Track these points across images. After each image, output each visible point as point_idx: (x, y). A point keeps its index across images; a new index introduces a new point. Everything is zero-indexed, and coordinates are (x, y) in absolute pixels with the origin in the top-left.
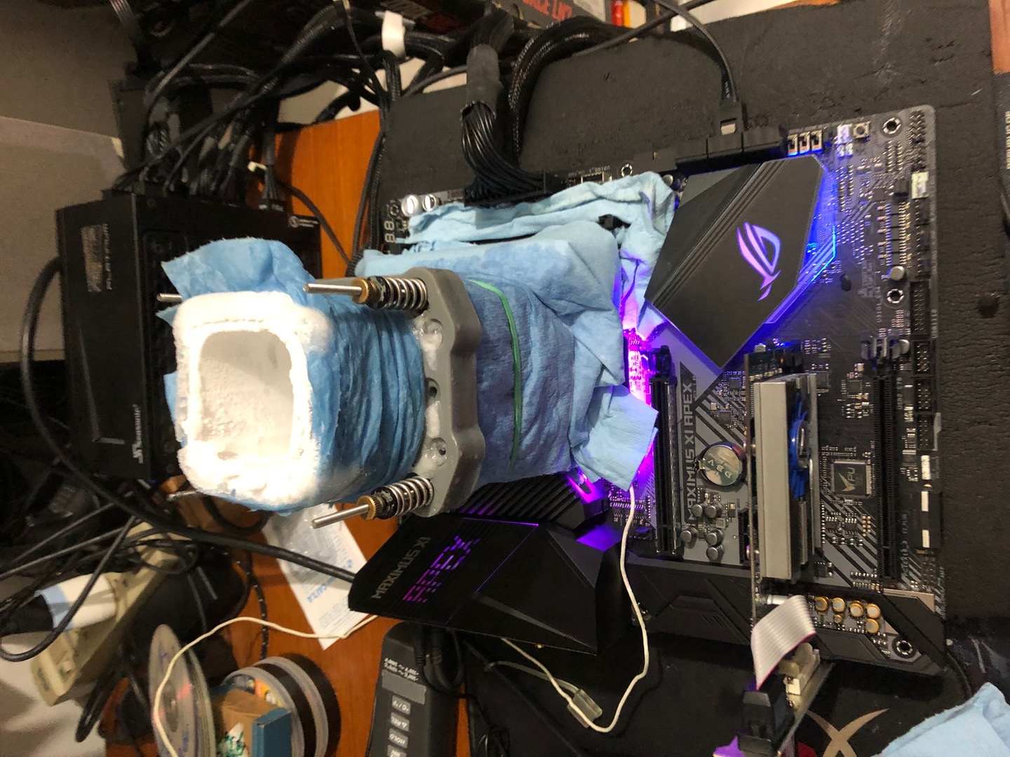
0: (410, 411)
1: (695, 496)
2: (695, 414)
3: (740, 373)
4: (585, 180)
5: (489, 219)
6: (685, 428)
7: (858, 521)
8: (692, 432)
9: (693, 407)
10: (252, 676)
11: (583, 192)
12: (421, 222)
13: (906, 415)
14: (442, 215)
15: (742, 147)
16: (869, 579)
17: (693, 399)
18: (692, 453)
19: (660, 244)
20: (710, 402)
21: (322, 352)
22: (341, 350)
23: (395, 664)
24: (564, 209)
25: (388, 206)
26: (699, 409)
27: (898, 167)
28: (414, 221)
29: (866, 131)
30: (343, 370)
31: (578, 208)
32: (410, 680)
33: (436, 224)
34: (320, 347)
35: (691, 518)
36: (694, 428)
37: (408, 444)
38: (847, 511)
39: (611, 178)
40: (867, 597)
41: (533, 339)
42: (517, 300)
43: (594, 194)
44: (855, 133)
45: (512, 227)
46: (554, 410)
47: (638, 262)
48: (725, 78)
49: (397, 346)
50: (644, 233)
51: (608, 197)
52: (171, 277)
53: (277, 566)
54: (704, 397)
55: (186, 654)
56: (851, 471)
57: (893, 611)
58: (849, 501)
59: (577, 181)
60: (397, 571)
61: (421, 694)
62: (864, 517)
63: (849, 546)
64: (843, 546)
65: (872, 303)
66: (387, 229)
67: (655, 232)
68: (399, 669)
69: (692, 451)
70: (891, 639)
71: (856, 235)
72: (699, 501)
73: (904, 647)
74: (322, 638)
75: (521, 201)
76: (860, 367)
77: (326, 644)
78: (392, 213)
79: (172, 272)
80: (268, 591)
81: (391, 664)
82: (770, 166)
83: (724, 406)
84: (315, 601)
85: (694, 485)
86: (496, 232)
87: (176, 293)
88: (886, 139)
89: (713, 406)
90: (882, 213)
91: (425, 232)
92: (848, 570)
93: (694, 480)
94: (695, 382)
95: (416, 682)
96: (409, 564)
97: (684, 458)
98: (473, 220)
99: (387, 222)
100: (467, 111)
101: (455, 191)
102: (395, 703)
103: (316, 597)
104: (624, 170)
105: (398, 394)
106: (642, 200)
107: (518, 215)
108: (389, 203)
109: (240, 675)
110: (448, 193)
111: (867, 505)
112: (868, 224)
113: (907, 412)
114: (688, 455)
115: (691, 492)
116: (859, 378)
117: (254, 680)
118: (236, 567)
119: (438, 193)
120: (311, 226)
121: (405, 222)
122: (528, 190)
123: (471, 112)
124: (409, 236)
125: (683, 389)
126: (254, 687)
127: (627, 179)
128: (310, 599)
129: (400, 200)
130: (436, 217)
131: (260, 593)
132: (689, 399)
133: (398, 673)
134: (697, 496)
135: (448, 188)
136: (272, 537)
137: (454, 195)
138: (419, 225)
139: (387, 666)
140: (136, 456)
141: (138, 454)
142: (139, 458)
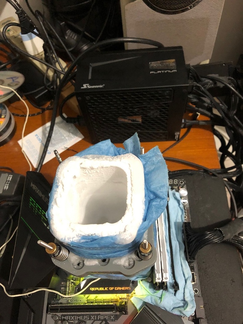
2: (102, 321)
4: (193, 274)
5: (178, 229)
6: (97, 315)
8: (96, 319)
10: (6, 116)
11: (188, 274)
14: (180, 208)
17: (108, 320)
19: (168, 309)
23: (10, 180)
24: (182, 265)
25: (183, 180)
31: (182, 272)
32: (4, 186)
33: (177, 204)
35: (63, 318)
36: (97, 320)
43: (187, 279)
47: (161, 298)
49: (123, 252)
50: (172, 303)
51: (186, 285)
53: (48, 121)
59: (192, 269)
60: (41, 194)
66: (174, 180)
67: (172, 308)
68: (9, 181)
69: (88, 319)
74: (22, 140)
75: (185, 245)
78: (181, 181)
79: (154, 150)
80: (40, 116)
81: (10, 178)
84: (36, 137)
86: (173, 233)
93: (77, 319)
95: (4, 189)
98: (178, 221)
99: (177, 180)
103: (37, 138)
104: (196, 290)
106: (185, 303)
108: (184, 180)
109: (6, 111)
110: (188, 208)
114: (87, 317)
115: (73, 318)
117: (5, 118)
118: (48, 104)
119: (188, 204)
120: (176, 138)
121: (177, 187)
122: (189, 253)
123: (220, 233)
124: (171, 191)
125: (112, 315)
126: (2, 118)
127: (193, 292)
128: (36, 135)
129: (185, 186)
130: (179, 204)
131: (38, 114)
132: (108, 318)
133: (7, 181)
134: (71, 320)
135: (190, 207)
136: (58, 119)
137: (187, 210)
138: (176, 196)
139: (10, 175)
140: (84, 85)
141: (85, 86)
142: (83, 87)
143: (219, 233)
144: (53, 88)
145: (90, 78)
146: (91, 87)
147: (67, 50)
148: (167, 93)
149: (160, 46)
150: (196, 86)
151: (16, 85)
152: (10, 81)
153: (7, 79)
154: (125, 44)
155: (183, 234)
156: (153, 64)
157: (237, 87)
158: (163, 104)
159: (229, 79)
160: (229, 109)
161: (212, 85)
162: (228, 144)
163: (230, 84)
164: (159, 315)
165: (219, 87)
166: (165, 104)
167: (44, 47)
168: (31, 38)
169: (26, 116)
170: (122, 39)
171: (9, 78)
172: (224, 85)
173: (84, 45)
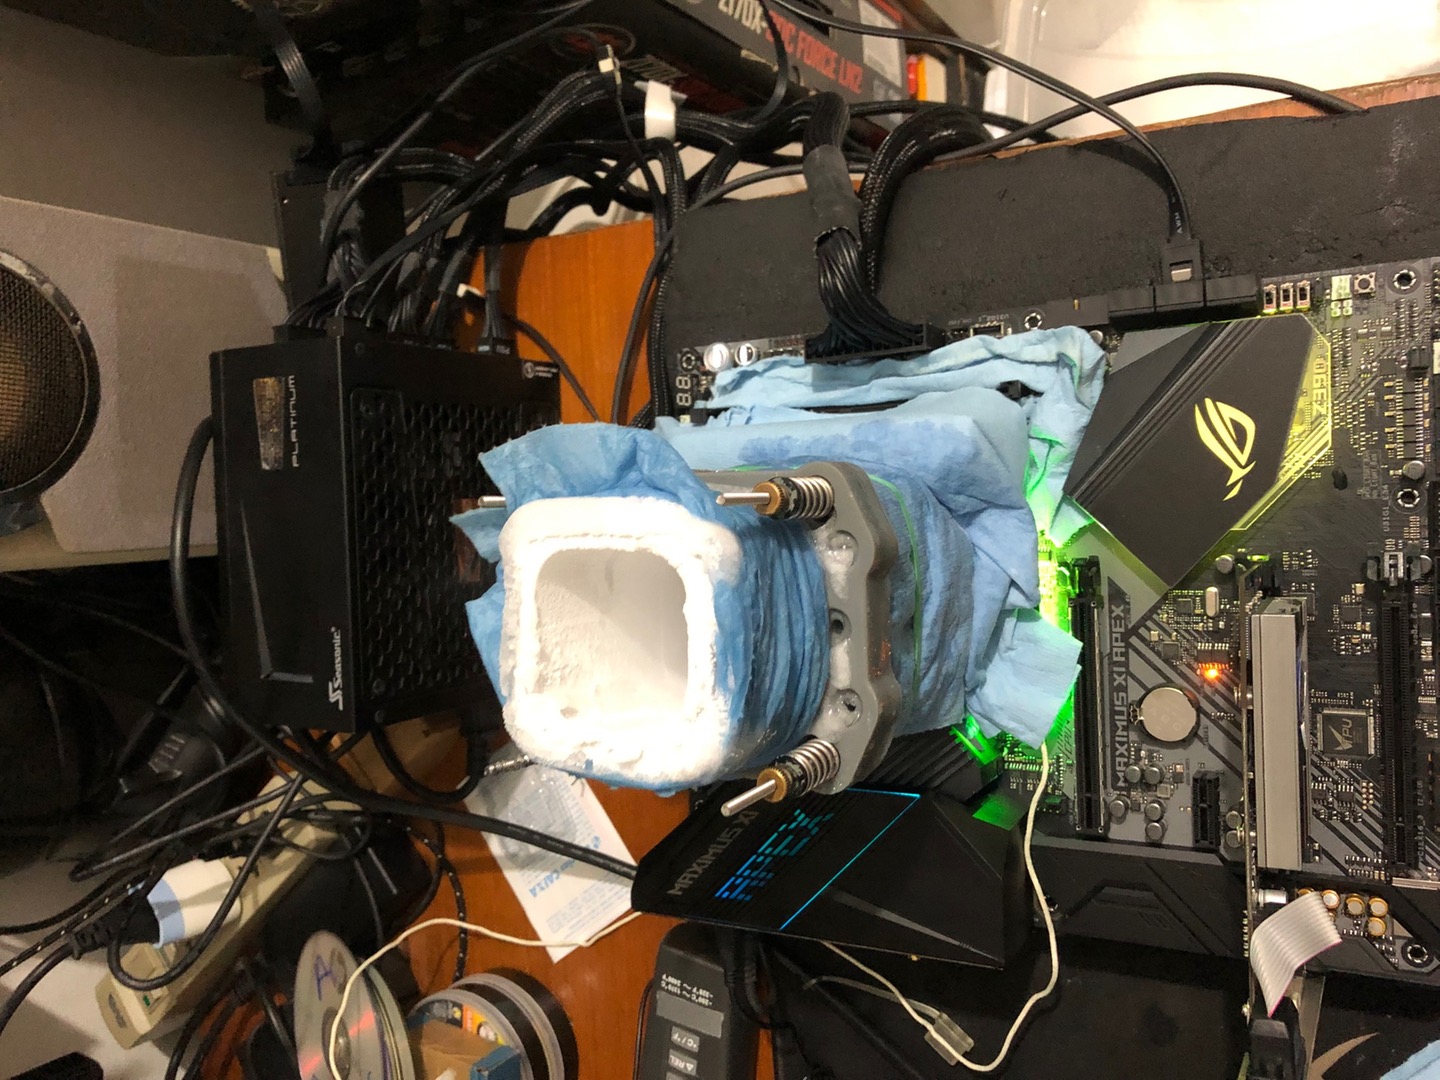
0: (817, 653)
1: (1126, 754)
2: (1129, 645)
3: (1191, 592)
4: (977, 332)
5: (834, 378)
6: (1113, 664)
7: (1356, 790)
8: (1123, 669)
9: (1125, 637)
10: (458, 1001)
11: (973, 349)
12: (733, 381)
13: (1423, 652)
14: (765, 371)
15: (1205, 300)
16: (1371, 865)
17: (1126, 626)
18: (1123, 698)
19: (1085, 420)
20: (1149, 630)
21: (733, 581)
22: (751, 577)
23: (678, 983)
24: (947, 370)
25: (679, 356)
26: (1134, 640)
27: (1413, 332)
28: (724, 378)
29: (1372, 285)
30: (754, 605)
31: (968, 369)
32: (701, 1004)
33: (755, 381)
34: (730, 576)
35: (1121, 784)
36: (1126, 664)
37: (812, 697)
38: (1341, 777)
39: (1010, 330)
40: (1369, 890)
41: (931, 548)
42: (914, 498)
43: (990, 351)
44: (1357, 287)
45: (869, 390)
46: (953, 643)
47: (1051, 444)
48: (1175, 207)
49: (800, 566)
50: (1062, 405)
51: (1010, 357)
52: (490, 471)
53: (484, 845)
54: (1142, 622)
55: (365, 973)
56: (1348, 724)
57: (1403, 907)
58: (1343, 763)
59: (961, 334)
60: (705, 857)
61: (715, 1024)
62: (1364, 784)
63: (1343, 821)
64: (1335, 822)
65: (1376, 506)
66: (680, 387)
67: (1079, 405)
68: (682, 988)
69: (1124, 695)
70: (1400, 943)
71: (1354, 418)
72: (1132, 761)
73: (1416, 953)
74: (551, 946)
75: (884, 357)
76: (1359, 588)
77: (557, 955)
78: (685, 365)
79: (492, 466)
80: (467, 880)
81: (672, 982)
82: (1241, 326)
83: (1170, 635)
84: (541, 894)
85: (1125, 739)
86: (844, 398)
87: (498, 493)
88: (1398, 296)
89: (1155, 635)
90: (1391, 391)
91: (735, 393)
92: (1342, 853)
93: (1125, 733)
94: (1128, 603)
95: (708, 1007)
96: (724, 847)
97: (1112, 705)
98: (809, 379)
99: (680, 378)
100: (822, 240)
101: (779, 339)
102: (676, 1037)
103: (542, 889)
104: (1029, 320)
105: (804, 632)
106: (1061, 361)
107: (878, 376)
108: (681, 352)
109: (439, 1001)
110: (770, 341)
111: (1371, 769)
112: (1371, 403)
113: (1425, 647)
114: (1118, 700)
115: (1122, 750)
116: (1358, 603)
117: (460, 1007)
118: (422, 847)
119: (756, 342)
120: (549, 375)
121: (704, 378)
122: (900, 345)
123: (830, 240)
124: (713, 398)
125: (1111, 612)
126: (462, 1017)
127: (1035, 333)
128: (533, 892)
129: (699, 349)
130: (754, 373)
131: (456, 884)
132: (1121, 626)
133: (681, 996)
134: (1129, 754)
135: (769, 335)
136: (476, 804)
137: (778, 344)
138: (730, 384)
139: (663, 984)
140: (332, 700)
141: (336, 696)
142: (337, 702)
143: (829, 244)
144: (362, 826)
145: (309, 680)
146: (338, 675)
147: (224, 771)
148: (367, 411)
149: (207, 431)
150: (349, 306)
151: (341, 962)
152: (328, 986)
153: (320, 998)
154: (193, 554)
155: (848, 363)
156: (269, 453)
157: (368, 156)
158: (408, 421)
159: (335, 187)
160: (450, 181)
161: (353, 246)
162: (585, 180)
163: (353, 182)
164: (1099, 450)
165: (361, 222)
166: (408, 416)
167: (208, 857)
168: (174, 906)
169: (464, 931)
170: (177, 566)
171: (319, 992)
172: (355, 205)
173: (209, 708)
